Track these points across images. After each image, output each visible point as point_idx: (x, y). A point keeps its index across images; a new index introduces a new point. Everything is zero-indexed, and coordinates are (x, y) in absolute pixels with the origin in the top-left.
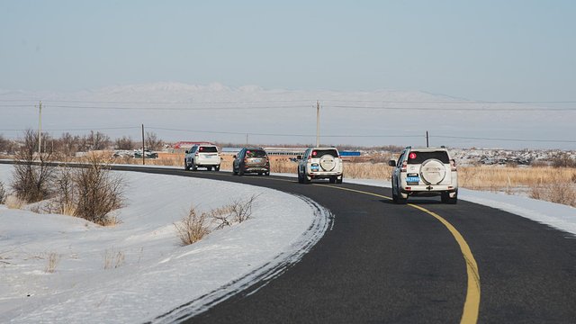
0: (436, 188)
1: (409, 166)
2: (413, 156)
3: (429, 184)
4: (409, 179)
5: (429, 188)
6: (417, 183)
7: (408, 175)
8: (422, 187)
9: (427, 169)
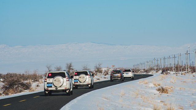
0: (59, 89)
1: (48, 79)
2: (50, 75)
3: (56, 87)
4: (47, 85)
5: (56, 89)
6: (51, 87)
7: (47, 83)
8: (53, 88)
9: (55, 80)
